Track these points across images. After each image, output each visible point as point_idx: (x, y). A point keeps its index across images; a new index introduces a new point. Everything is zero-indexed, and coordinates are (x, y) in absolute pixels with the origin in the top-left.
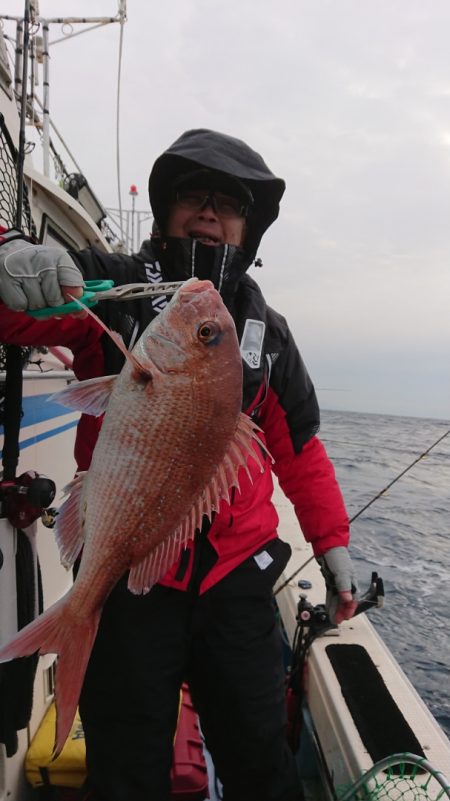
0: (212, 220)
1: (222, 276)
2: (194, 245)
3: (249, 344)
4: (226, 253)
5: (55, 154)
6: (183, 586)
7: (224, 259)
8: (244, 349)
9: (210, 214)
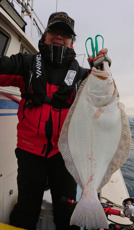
0: (61, 39)
1: (62, 57)
2: (52, 46)
3: (68, 78)
4: (63, 49)
5: (39, 28)
6: (43, 155)
7: (63, 51)
8: (66, 79)
9: (60, 37)
